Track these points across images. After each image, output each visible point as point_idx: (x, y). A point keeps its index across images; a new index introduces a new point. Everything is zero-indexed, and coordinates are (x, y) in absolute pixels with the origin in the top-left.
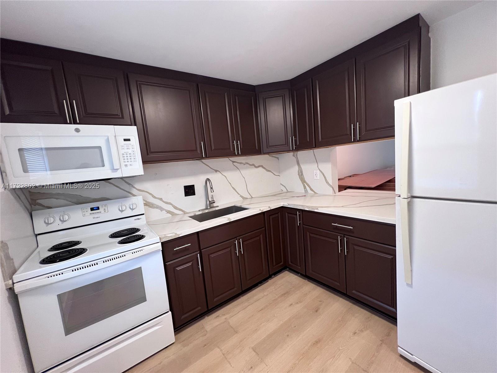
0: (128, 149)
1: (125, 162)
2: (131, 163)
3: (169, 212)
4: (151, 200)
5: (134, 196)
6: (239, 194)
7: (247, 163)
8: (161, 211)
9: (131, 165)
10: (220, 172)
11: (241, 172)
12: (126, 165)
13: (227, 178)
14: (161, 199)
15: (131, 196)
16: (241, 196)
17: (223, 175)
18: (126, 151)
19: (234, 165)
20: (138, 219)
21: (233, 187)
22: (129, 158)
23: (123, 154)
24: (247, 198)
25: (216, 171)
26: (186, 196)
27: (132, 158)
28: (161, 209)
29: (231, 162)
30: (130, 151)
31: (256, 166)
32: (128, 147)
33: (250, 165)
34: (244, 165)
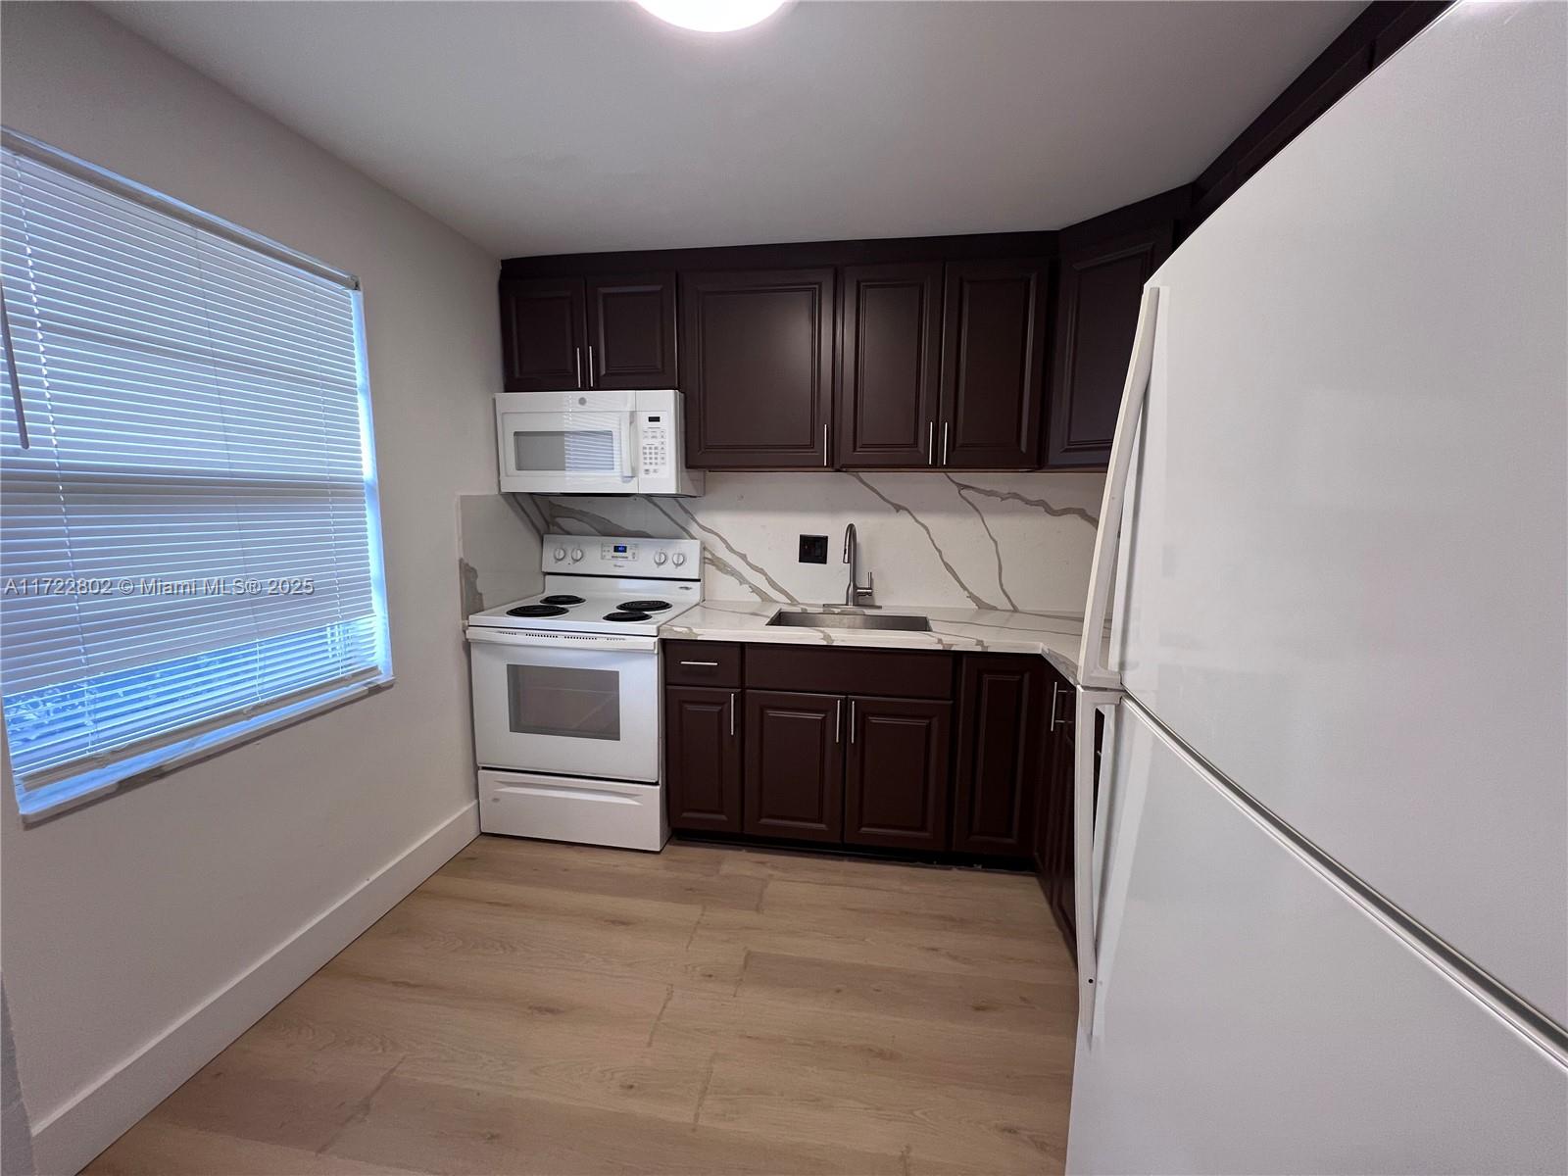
0: (653, 437)
1: (646, 464)
2: (656, 467)
3: (755, 590)
4: (722, 553)
5: (693, 538)
6: (965, 589)
7: (1016, 496)
8: (741, 583)
9: (655, 471)
10: (909, 512)
11: (985, 519)
12: (647, 470)
13: (931, 531)
14: (743, 557)
15: (687, 536)
16: (972, 596)
17: (917, 521)
18: (651, 441)
19: (962, 497)
21: (946, 565)
22: (653, 456)
23: (644, 448)
24: (994, 608)
25: (898, 508)
26: (801, 560)
27: (658, 456)
28: (742, 580)
29: (955, 488)
30: (656, 442)
31: (1055, 508)
32: (654, 434)
33: (1028, 502)
34: (1003, 499)
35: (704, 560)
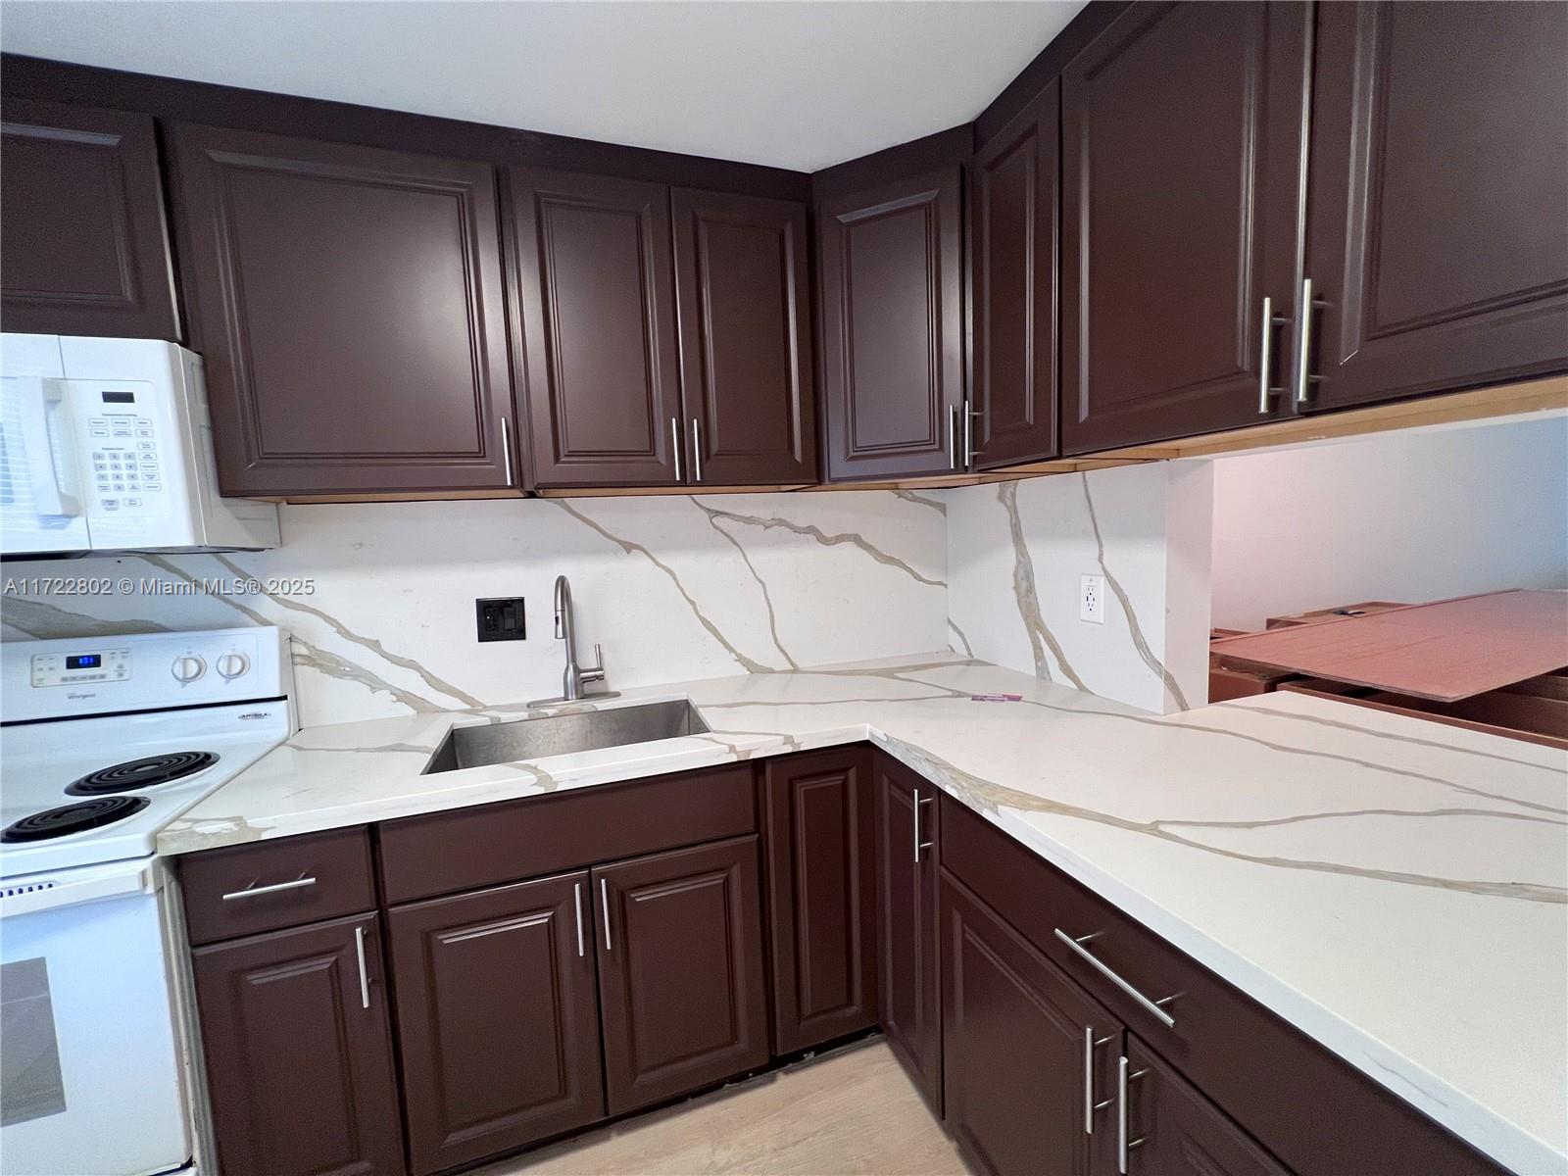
0: (119, 434)
1: (105, 488)
2: (134, 495)
3: (404, 697)
4: (329, 642)
5: (266, 623)
6: (731, 650)
7: (781, 522)
8: (373, 689)
9: (132, 502)
10: (646, 553)
11: (746, 552)
12: (111, 502)
13: (678, 577)
14: (375, 645)
15: (254, 622)
16: (741, 659)
17: (658, 564)
18: (115, 442)
19: (715, 526)
20: (257, 716)
21: (704, 621)
22: (124, 472)
23: (99, 456)
24: (771, 671)
25: (629, 547)
26: (483, 637)
27: (139, 473)
28: (374, 683)
29: (705, 516)
30: (130, 445)
31: (829, 534)
32: (122, 428)
33: (796, 530)
34: (766, 527)
35: (290, 660)
